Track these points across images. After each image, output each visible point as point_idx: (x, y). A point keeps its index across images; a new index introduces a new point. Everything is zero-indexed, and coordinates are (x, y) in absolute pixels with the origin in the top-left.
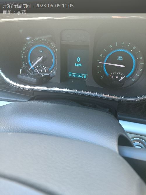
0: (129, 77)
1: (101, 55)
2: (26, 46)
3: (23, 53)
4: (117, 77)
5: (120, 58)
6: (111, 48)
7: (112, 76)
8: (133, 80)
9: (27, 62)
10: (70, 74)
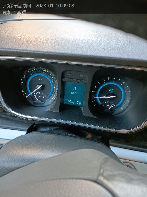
0: (119, 107)
1: (95, 87)
2: (26, 75)
3: (22, 81)
4: (108, 106)
5: (111, 90)
6: (104, 81)
7: (104, 104)
8: (122, 109)
9: (26, 89)
10: (66, 101)
